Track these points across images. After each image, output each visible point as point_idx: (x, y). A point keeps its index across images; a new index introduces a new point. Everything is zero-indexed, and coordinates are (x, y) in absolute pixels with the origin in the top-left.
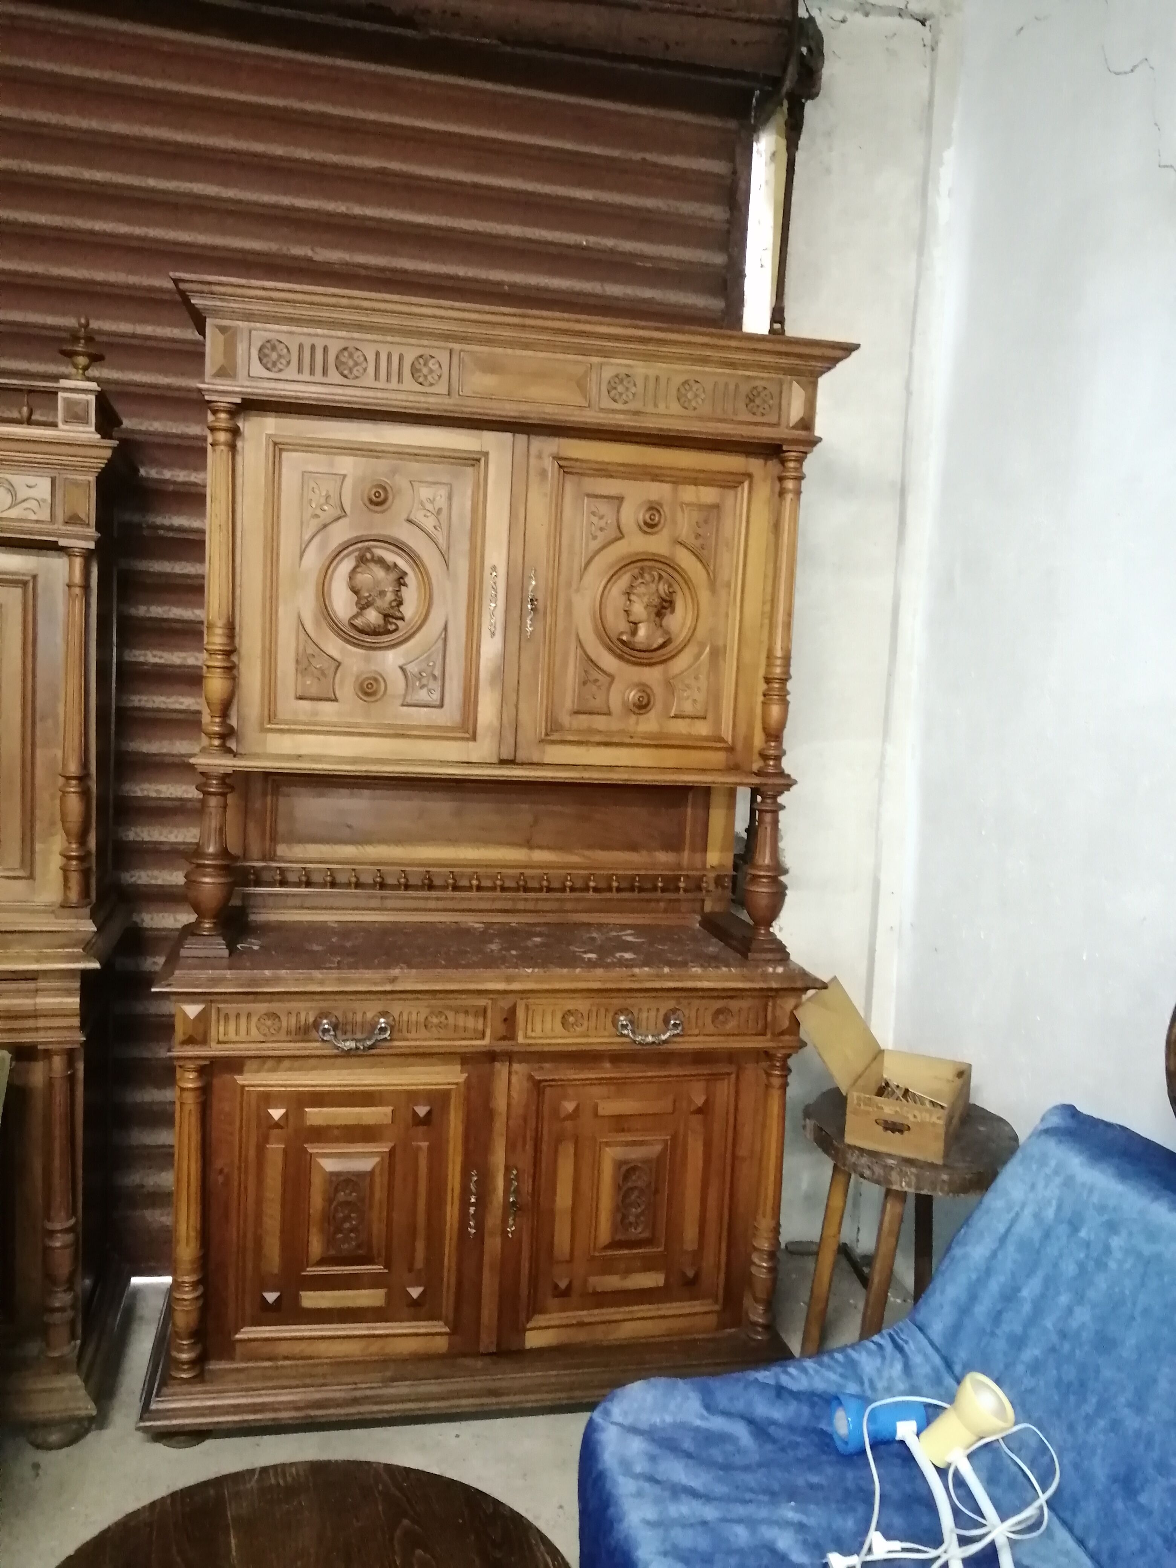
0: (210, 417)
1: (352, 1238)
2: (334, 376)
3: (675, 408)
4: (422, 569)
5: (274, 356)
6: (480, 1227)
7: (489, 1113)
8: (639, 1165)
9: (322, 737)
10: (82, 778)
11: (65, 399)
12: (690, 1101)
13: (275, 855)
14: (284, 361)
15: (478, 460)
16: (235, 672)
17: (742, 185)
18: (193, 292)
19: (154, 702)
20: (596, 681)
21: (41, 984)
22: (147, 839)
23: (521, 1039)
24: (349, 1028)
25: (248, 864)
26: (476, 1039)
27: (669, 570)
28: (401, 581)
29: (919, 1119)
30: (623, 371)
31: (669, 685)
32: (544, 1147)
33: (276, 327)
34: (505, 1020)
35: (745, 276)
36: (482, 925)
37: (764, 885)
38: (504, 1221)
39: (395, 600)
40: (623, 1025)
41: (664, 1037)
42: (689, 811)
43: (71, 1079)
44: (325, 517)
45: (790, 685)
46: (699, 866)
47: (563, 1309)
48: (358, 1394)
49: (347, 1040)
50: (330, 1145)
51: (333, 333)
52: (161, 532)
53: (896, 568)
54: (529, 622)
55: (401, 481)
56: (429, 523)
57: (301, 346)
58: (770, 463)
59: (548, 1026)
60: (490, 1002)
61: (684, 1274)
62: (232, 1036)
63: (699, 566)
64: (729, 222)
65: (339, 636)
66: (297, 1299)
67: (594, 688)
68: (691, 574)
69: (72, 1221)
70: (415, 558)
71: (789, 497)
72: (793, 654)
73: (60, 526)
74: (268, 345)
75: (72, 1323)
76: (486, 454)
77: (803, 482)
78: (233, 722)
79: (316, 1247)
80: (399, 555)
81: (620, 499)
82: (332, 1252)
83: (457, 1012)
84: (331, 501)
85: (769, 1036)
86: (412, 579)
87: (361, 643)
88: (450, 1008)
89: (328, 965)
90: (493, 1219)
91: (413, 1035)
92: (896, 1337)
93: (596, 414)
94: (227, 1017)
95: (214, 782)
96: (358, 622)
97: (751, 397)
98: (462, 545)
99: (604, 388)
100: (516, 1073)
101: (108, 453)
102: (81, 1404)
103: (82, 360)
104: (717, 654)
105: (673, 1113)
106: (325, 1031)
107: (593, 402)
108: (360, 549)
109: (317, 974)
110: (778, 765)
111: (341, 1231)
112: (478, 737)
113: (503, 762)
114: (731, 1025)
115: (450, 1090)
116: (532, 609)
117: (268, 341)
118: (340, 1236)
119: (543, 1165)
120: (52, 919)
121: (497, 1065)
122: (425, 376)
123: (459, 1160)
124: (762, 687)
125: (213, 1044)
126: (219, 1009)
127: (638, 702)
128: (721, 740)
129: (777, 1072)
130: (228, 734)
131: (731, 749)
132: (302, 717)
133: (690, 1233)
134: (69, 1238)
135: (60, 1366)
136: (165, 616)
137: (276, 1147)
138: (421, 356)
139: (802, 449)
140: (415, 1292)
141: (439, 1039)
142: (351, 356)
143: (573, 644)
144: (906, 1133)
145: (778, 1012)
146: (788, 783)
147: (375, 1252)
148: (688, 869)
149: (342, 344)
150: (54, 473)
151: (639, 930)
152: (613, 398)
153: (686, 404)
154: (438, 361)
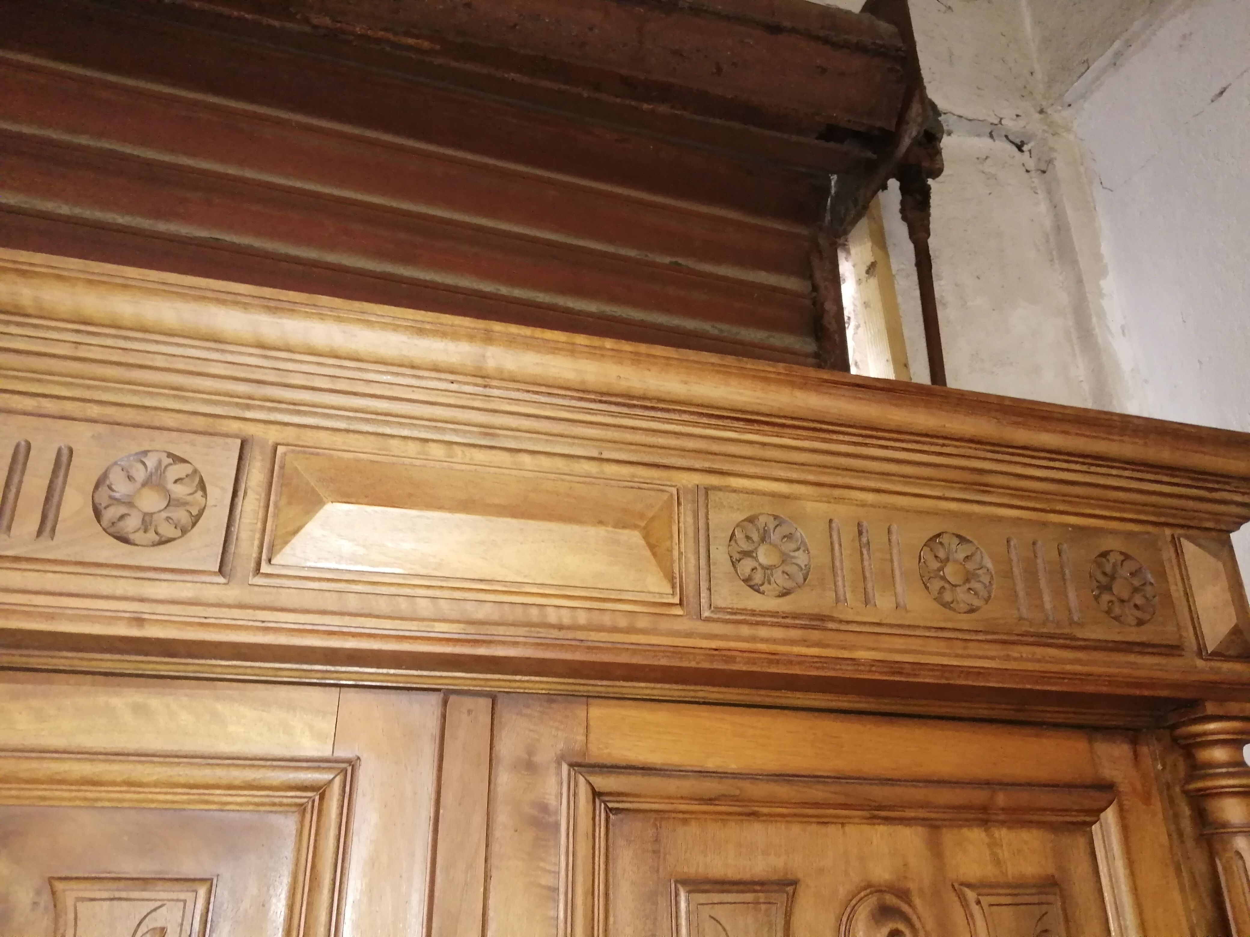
3: (920, 606)
15: (323, 789)
30: (763, 509)
71: (1235, 847)
76: (349, 767)
81: (789, 887)
97: (1099, 576)
99: (720, 554)
107: (690, 592)
122: (146, 517)
152: (747, 580)
153: (948, 597)
154: (195, 471)
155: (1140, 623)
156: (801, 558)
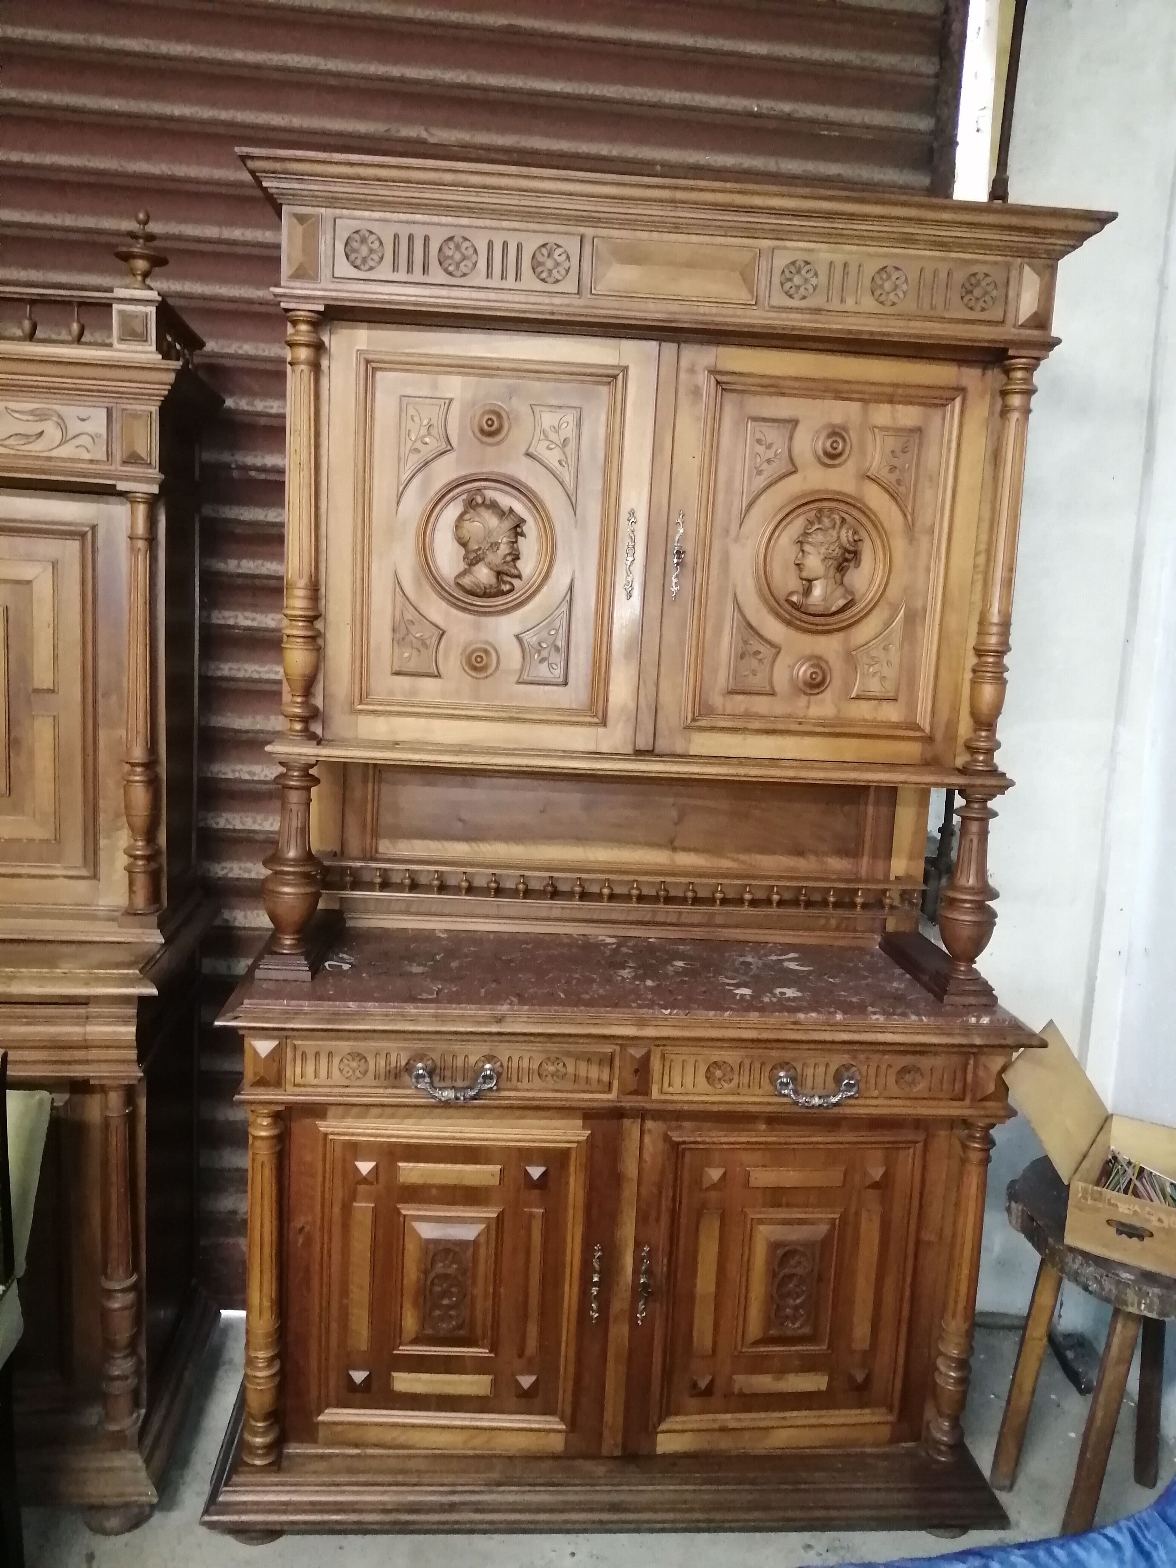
0: (290, 329)
1: (451, 1317)
2: (437, 275)
3: (868, 303)
4: (542, 513)
5: (364, 251)
6: (604, 1309)
7: (617, 1179)
8: (799, 1248)
9: (422, 721)
10: (150, 765)
11: (120, 312)
12: (865, 1174)
13: (377, 851)
14: (376, 257)
15: (615, 377)
16: (320, 641)
17: (956, 26)
18: (265, 172)
19: (246, 671)
20: (758, 652)
21: (93, 1010)
22: (239, 826)
23: (655, 1094)
24: (448, 1073)
25: (344, 864)
26: (601, 1092)
27: (855, 513)
28: (517, 530)
29: (1166, 1225)
30: (800, 256)
31: (850, 657)
32: (683, 1221)
33: (367, 214)
34: (636, 1071)
35: (957, 144)
36: (614, 940)
37: (967, 912)
38: (634, 1309)
39: (510, 554)
40: (782, 1083)
41: (834, 1100)
42: (870, 809)
43: (131, 1119)
44: (427, 452)
45: (1007, 660)
46: (880, 876)
47: (702, 1412)
48: (456, 1498)
49: (445, 1088)
50: (426, 1206)
51: (435, 219)
52: (253, 473)
53: (1139, 509)
54: (674, 580)
55: (520, 406)
56: (552, 457)
57: (396, 237)
58: (989, 373)
59: (689, 1080)
60: (618, 1048)
61: (851, 1378)
62: (310, 1078)
63: (894, 508)
64: (937, 76)
65: (443, 598)
66: (389, 1380)
67: (754, 663)
68: (883, 517)
69: (135, 1278)
70: (534, 500)
71: (1015, 416)
72: (1014, 620)
73: (117, 467)
74: (357, 237)
75: (135, 1394)
76: (625, 369)
77: (1034, 398)
78: (318, 702)
79: (410, 1322)
80: (515, 497)
81: (794, 423)
82: (429, 1332)
83: (577, 1059)
84: (434, 432)
85: (967, 1101)
86: (531, 528)
87: (469, 607)
88: (568, 1054)
89: (425, 996)
90: (620, 1302)
91: (525, 1084)
92: (1139, 1535)
93: (765, 314)
94: (304, 1056)
95: (296, 774)
96: (466, 581)
97: (968, 286)
98: (593, 484)
99: (776, 280)
100: (650, 1131)
101: (171, 377)
102: (142, 1489)
103: (141, 265)
104: (913, 619)
105: (843, 1186)
106: (418, 1076)
107: (761, 298)
108: (468, 491)
109: (411, 1009)
110: (989, 761)
111: (440, 1307)
112: (609, 723)
113: (640, 754)
114: (921, 1087)
115: (569, 1149)
116: (678, 564)
117: (357, 232)
118: (438, 1312)
119: (682, 1241)
120: (113, 927)
121: (627, 1122)
122: (550, 271)
123: (579, 1232)
124: (971, 660)
125: (290, 1088)
126: (295, 1047)
127: (809, 680)
128: (918, 728)
129: (976, 1145)
130: (312, 715)
131: (929, 739)
132: (399, 698)
133: (861, 1331)
134: (130, 1297)
135: (118, 1442)
136: (257, 572)
137: (363, 1206)
138: (544, 245)
139: (1035, 353)
140: (526, 1381)
141: (557, 1091)
142: (458, 247)
143: (729, 607)
144: (1147, 1240)
145: (981, 1073)
146: (1002, 784)
147: (479, 1331)
148: (867, 881)
149: (447, 233)
150: (108, 402)
151: (805, 953)
152: (786, 293)
153: (882, 298)
154: (565, 252)
155: (983, 310)
156: (814, 281)
